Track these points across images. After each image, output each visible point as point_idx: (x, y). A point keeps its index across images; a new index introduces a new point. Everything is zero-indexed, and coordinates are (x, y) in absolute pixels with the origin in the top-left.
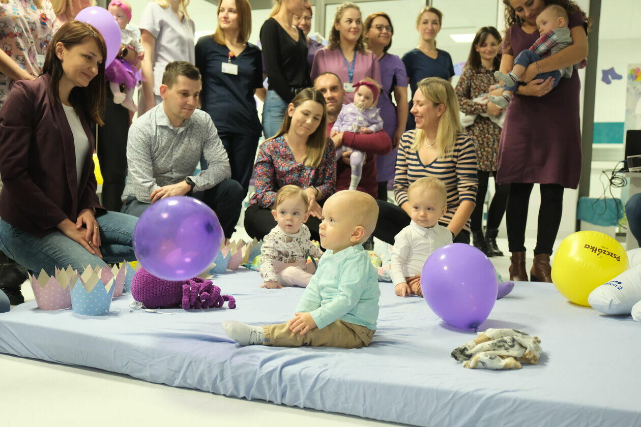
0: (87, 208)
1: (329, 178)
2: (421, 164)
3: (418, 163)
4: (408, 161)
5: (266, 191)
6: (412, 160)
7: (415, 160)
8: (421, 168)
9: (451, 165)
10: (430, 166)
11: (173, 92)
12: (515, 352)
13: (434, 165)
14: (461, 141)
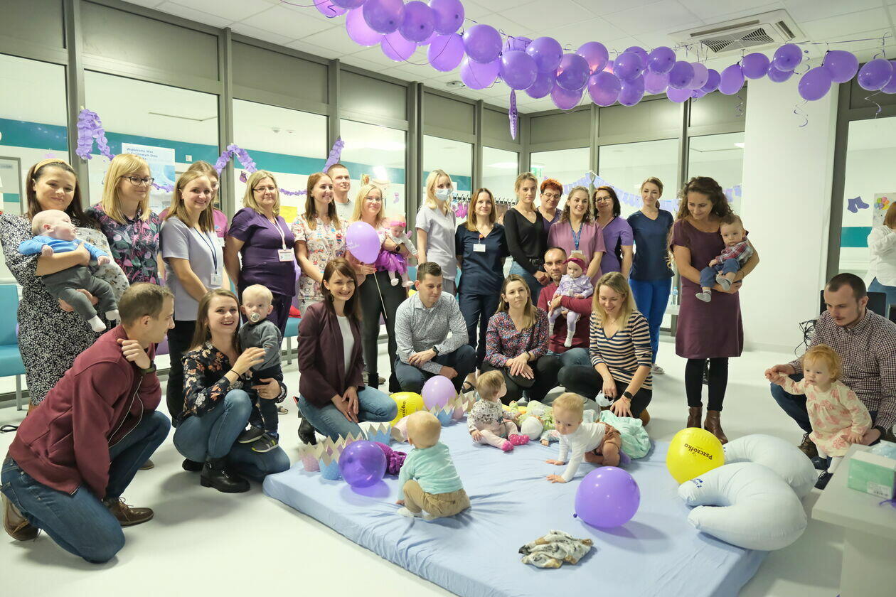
0: (351, 385)
1: (542, 342)
2: (605, 337)
3: (603, 336)
4: (596, 334)
5: (493, 354)
6: (599, 333)
7: (602, 334)
8: (605, 340)
9: (628, 338)
10: (611, 339)
11: (423, 286)
12: (557, 555)
13: (614, 338)
14: (633, 319)
